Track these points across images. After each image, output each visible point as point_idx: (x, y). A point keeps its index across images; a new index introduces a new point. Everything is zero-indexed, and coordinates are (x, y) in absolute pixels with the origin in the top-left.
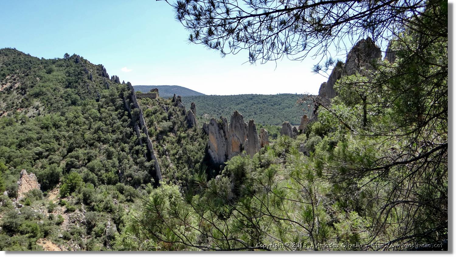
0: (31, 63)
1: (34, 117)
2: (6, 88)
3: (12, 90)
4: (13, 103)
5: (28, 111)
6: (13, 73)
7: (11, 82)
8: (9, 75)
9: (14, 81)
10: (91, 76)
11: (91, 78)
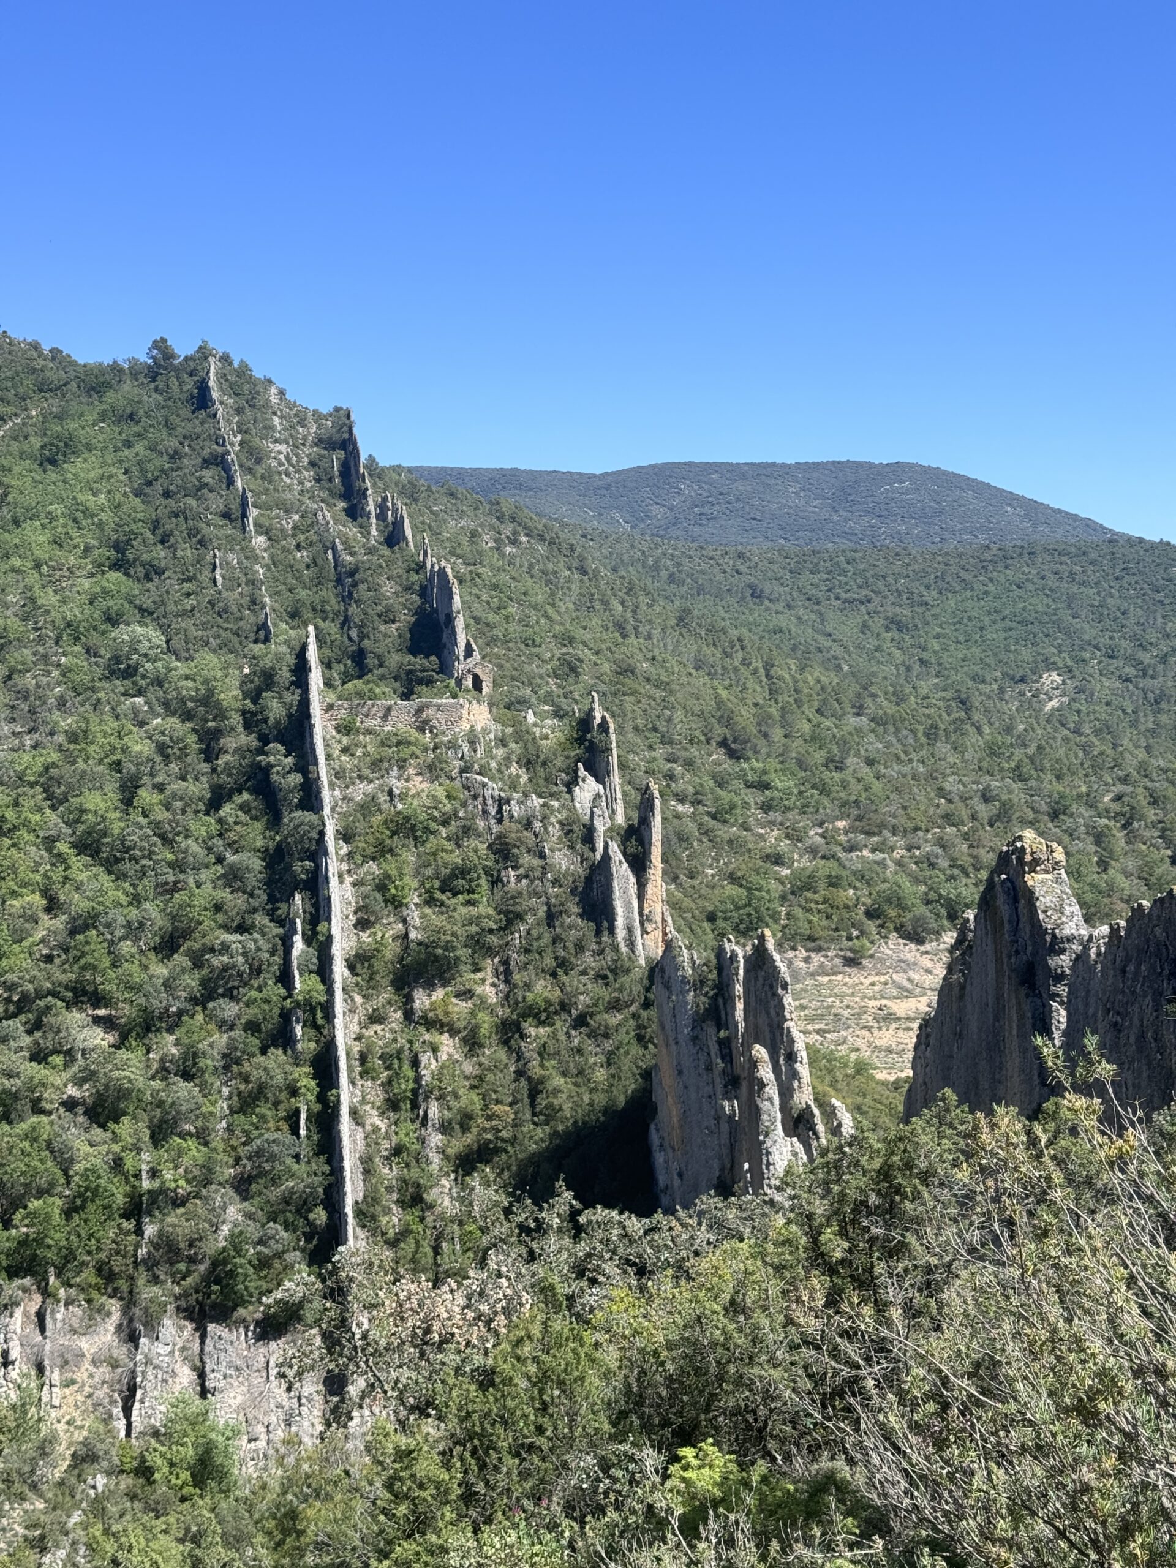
10: (244, 505)
11: (244, 516)
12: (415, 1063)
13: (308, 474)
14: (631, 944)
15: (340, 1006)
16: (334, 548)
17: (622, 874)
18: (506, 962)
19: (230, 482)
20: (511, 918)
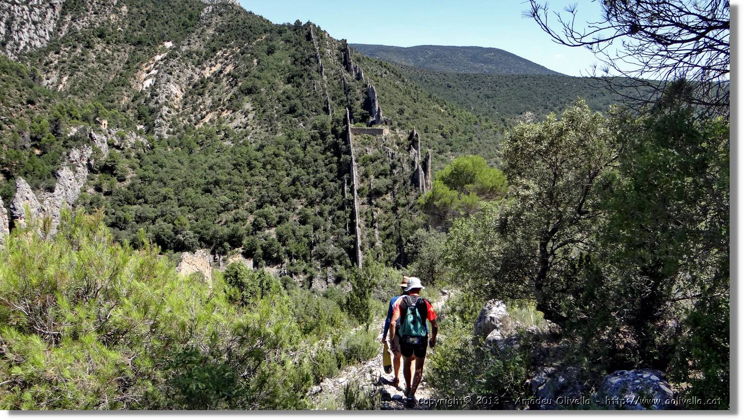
0: (251, 31)
1: (240, 128)
2: (215, 72)
3: (222, 75)
4: (220, 100)
5: (235, 118)
6: (226, 47)
7: (222, 63)
8: (220, 49)
9: (226, 61)
10: (321, 68)
11: (322, 71)
12: (372, 215)
13: (336, 58)
14: (423, 190)
15: (355, 201)
16: (344, 79)
17: (422, 172)
18: (394, 192)
19: (318, 62)
20: (395, 182)
